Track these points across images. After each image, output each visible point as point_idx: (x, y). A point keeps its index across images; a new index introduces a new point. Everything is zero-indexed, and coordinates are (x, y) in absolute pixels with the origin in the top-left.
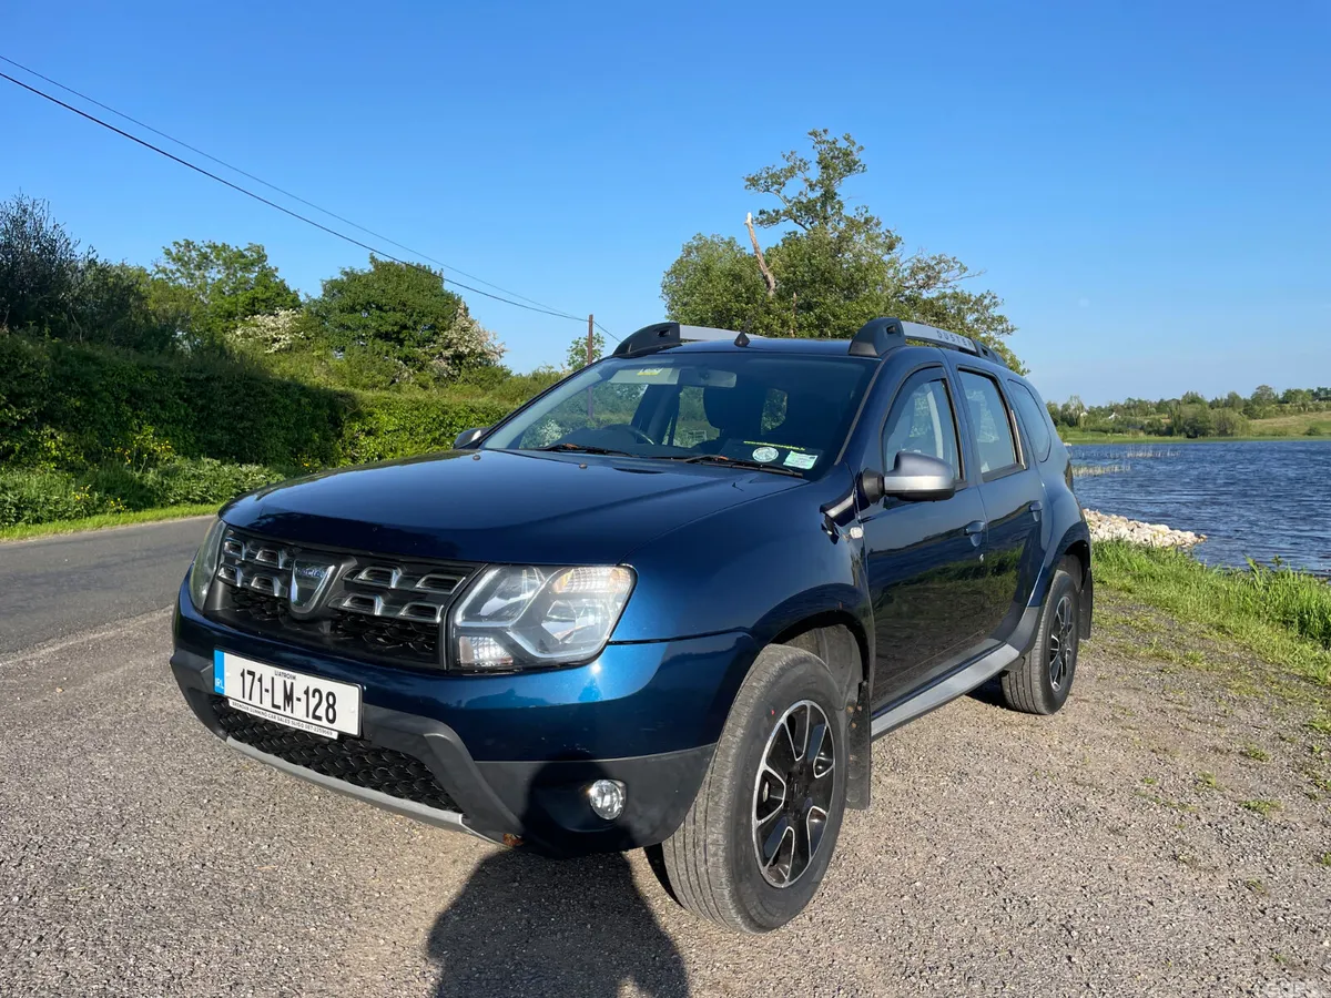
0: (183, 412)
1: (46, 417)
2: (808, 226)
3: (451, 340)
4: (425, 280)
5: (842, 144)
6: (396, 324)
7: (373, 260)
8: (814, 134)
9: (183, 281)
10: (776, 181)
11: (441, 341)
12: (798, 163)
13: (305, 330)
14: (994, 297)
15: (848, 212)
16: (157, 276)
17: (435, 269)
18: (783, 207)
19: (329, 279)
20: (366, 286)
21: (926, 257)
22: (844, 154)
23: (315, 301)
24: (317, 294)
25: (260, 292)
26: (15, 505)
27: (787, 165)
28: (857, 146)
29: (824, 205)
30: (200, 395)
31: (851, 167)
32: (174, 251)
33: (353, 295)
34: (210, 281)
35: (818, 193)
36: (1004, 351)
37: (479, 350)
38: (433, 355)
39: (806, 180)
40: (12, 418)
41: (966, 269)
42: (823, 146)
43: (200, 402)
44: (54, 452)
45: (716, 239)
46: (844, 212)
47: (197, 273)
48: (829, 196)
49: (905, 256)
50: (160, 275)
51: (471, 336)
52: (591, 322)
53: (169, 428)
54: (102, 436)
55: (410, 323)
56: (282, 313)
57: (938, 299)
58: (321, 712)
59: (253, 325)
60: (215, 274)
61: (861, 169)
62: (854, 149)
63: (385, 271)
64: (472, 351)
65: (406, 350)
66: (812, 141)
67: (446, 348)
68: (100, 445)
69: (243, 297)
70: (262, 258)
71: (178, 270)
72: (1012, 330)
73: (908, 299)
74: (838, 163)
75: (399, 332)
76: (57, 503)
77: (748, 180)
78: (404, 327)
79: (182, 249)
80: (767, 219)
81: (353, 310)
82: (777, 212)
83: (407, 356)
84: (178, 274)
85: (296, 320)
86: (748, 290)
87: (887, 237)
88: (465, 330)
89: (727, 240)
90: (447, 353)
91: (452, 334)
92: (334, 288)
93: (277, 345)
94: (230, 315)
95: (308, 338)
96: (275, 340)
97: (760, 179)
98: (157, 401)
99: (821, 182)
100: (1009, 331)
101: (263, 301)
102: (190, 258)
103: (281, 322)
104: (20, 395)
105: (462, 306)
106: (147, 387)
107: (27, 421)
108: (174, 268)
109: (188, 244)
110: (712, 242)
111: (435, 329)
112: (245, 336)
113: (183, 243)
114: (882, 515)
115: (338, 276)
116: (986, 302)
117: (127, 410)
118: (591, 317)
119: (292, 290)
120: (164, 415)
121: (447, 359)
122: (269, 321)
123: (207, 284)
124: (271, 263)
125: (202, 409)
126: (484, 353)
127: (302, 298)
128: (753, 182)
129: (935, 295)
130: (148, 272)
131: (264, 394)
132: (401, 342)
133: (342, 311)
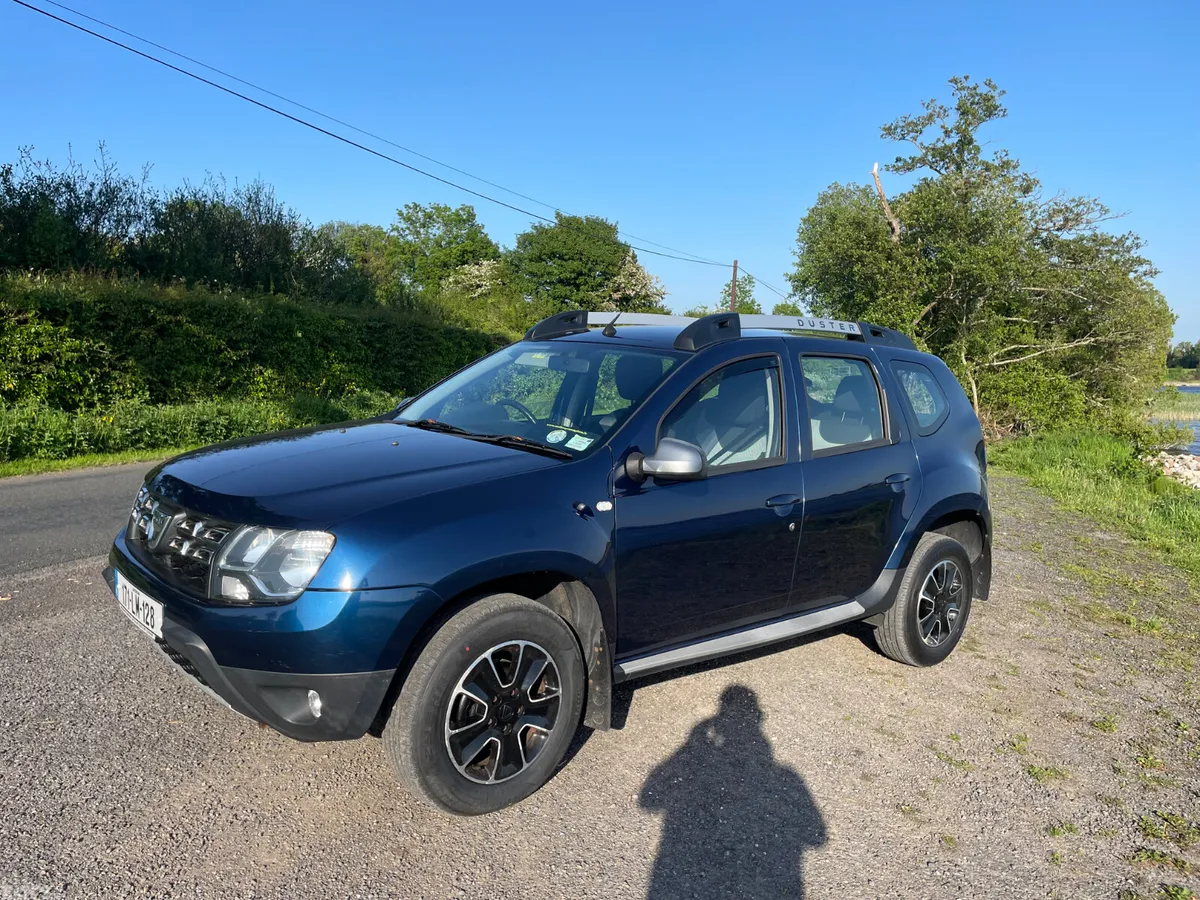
0: (363, 352)
1: (257, 358)
2: (943, 171)
3: (619, 285)
4: (600, 233)
5: (983, 90)
6: (573, 272)
7: (558, 215)
8: (955, 81)
9: (410, 238)
10: (914, 128)
11: (611, 285)
12: (937, 110)
13: (502, 277)
14: (1138, 238)
15: (986, 156)
16: (392, 234)
17: (611, 221)
18: (919, 154)
19: (522, 233)
20: (551, 238)
21: (1064, 200)
22: (984, 100)
23: (510, 251)
24: (512, 246)
25: (468, 245)
26: (226, 427)
27: (925, 113)
28: (998, 91)
29: (960, 151)
30: (379, 340)
31: (991, 111)
32: (405, 212)
33: (540, 247)
34: (431, 236)
35: (955, 139)
36: (1153, 292)
37: (643, 293)
38: (605, 298)
39: (942, 127)
40: (230, 359)
41: (1107, 211)
42: (964, 93)
43: (378, 346)
44: (262, 385)
45: (851, 188)
46: (981, 157)
47: (422, 231)
48: (966, 142)
49: (1043, 198)
50: (395, 233)
51: (636, 281)
52: (735, 267)
53: (353, 366)
54: (299, 372)
55: (585, 271)
56: (485, 263)
57: (1074, 241)
59: (462, 273)
60: (437, 230)
61: (1001, 113)
62: (996, 94)
63: (568, 224)
64: (637, 295)
65: (581, 294)
66: (952, 87)
67: (615, 292)
68: (297, 380)
69: (456, 249)
70: (471, 216)
71: (408, 228)
72: (1156, 273)
73: (1044, 242)
74: (980, 107)
75: (575, 279)
76: (258, 425)
77: (885, 129)
78: (580, 274)
79: (411, 211)
80: (903, 167)
81: (541, 259)
82: (913, 159)
83: (582, 300)
84: (407, 232)
85: (495, 268)
86: (869, 237)
87: (1024, 179)
88: (632, 275)
89: (862, 187)
90: (616, 296)
91: (620, 279)
92: (525, 241)
93: (479, 290)
94: (445, 265)
95: (504, 284)
96: (479, 286)
97: (896, 128)
98: (343, 345)
99: (958, 128)
100: (1153, 273)
101: (471, 252)
102: (416, 218)
103: (484, 271)
104: (236, 342)
105: (631, 254)
106: (336, 334)
107: (242, 361)
108: (404, 226)
109: (416, 206)
110: (848, 190)
111: (607, 276)
112: (456, 282)
113: (412, 205)
114: (653, 489)
115: (529, 230)
116: (1128, 243)
117: (320, 351)
118: (736, 262)
119: (494, 242)
120: (349, 356)
121: (617, 301)
122: (473, 269)
123: (429, 239)
124: (478, 221)
125: (380, 351)
126: (648, 296)
127: (501, 250)
128: (889, 131)
129: (1071, 237)
130: (385, 230)
131: (430, 338)
132: (577, 287)
133: (531, 260)
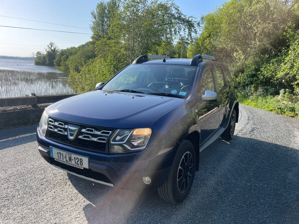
58: (79, 163)
